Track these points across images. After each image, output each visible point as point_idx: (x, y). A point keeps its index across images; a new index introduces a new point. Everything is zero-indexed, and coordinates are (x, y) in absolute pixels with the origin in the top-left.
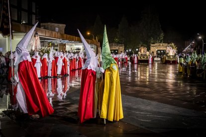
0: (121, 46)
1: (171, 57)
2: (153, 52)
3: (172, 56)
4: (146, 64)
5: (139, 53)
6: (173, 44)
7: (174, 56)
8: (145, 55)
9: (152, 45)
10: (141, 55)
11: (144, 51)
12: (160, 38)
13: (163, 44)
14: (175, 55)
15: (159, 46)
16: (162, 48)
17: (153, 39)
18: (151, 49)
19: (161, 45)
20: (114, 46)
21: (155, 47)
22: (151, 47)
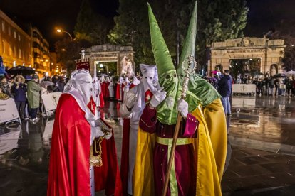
0: (124, 52)
2: (219, 66)
9: (216, 44)
12: (238, 25)
13: (254, 40)
15: (238, 45)
16: (250, 54)
17: (220, 24)
18: (214, 57)
19: (246, 42)
20: (107, 53)
21: (226, 51)
22: (213, 52)
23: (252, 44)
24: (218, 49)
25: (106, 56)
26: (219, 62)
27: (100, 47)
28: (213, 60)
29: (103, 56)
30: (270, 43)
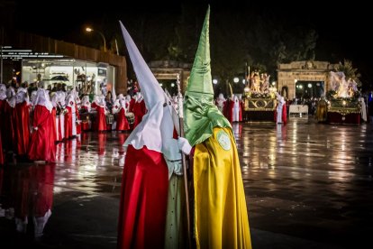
1: (344, 103)
2: (285, 88)
3: (347, 99)
4: (268, 123)
5: (247, 89)
6: (348, 65)
7: (353, 101)
8: (266, 97)
9: (283, 66)
10: (253, 96)
11: (261, 85)
13: (317, 64)
14: (356, 96)
15: (303, 68)
16: (313, 77)
17: (284, 47)
18: (280, 79)
19: (310, 65)
20: (168, 70)
21: (291, 73)
22: (280, 73)
23: (315, 68)
24: (284, 70)
25: (168, 72)
26: (285, 83)
27: (161, 62)
28: (279, 82)
29: (163, 72)
30: (330, 67)
